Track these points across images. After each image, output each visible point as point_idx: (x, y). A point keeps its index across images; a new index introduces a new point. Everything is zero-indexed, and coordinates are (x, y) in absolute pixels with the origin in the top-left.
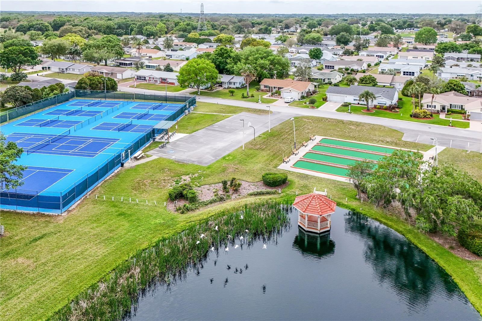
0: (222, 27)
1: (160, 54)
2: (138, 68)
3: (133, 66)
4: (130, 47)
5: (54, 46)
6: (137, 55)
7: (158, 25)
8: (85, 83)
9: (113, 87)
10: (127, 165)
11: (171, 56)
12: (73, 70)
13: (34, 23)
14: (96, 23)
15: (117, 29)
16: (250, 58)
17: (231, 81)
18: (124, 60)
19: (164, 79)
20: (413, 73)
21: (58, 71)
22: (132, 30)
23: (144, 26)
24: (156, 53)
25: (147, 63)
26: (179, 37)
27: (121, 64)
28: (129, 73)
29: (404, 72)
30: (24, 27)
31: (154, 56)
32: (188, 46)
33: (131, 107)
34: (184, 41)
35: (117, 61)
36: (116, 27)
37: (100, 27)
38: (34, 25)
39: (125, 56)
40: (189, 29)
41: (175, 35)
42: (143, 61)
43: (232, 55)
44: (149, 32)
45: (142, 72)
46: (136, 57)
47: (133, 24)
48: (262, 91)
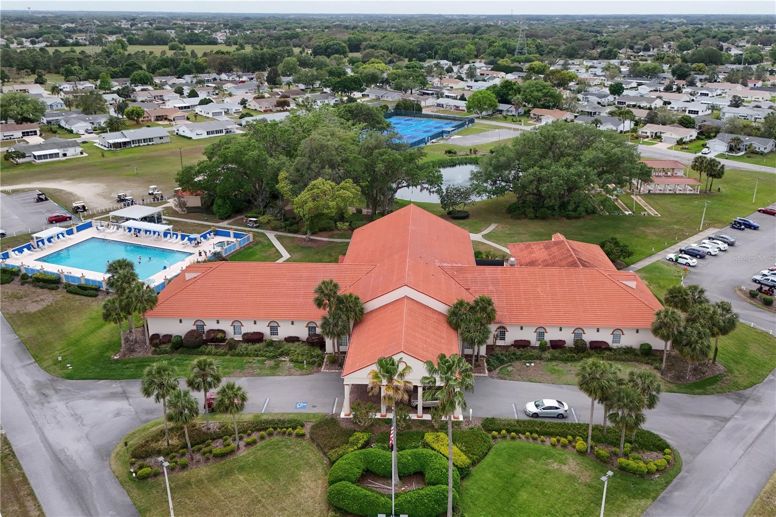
0: (551, 49)
1: (462, 84)
2: (438, 98)
3: (435, 96)
4: (433, 76)
5: (369, 75)
6: (439, 85)
7: (466, 47)
8: (401, 106)
9: (420, 109)
10: (428, 144)
11: (471, 87)
12: (387, 97)
13: (331, 43)
14: (395, 43)
15: (420, 52)
16: (527, 90)
17: (510, 109)
18: (427, 90)
19: (457, 107)
20: (698, 112)
21: (375, 98)
22: (436, 53)
23: (450, 48)
24: (457, 83)
25: (446, 93)
26: (488, 64)
27: (424, 94)
28: (431, 101)
29: (689, 111)
30: (321, 48)
31: (455, 86)
32: (495, 75)
33: (432, 123)
34: (492, 70)
35: (421, 91)
36: (419, 50)
37: (400, 49)
38: (331, 46)
39: (428, 86)
40: (504, 52)
41: (484, 60)
42: (443, 91)
43: (515, 87)
44: (454, 57)
45: (441, 101)
46: (437, 87)
47: (438, 44)
48: (531, 118)
